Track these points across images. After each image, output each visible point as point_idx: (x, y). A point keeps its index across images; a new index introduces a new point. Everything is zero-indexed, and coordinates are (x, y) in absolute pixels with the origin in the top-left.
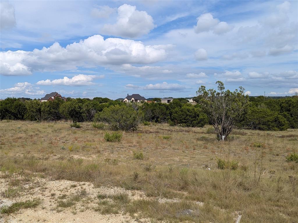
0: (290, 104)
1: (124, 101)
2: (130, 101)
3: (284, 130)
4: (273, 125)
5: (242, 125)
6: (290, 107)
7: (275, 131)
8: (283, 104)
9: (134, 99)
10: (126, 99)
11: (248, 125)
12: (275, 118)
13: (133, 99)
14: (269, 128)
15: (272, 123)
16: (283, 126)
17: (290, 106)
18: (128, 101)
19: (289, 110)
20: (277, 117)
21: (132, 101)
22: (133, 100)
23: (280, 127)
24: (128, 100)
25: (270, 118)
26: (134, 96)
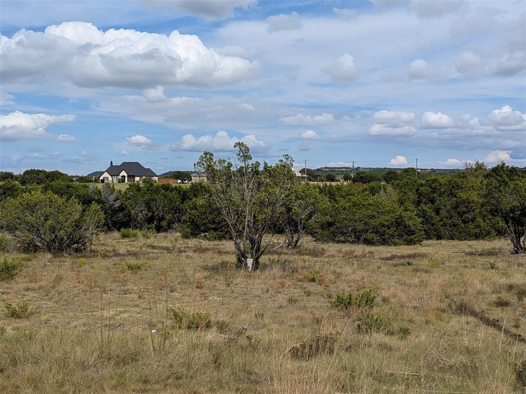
0: (435, 188)
1: (101, 178)
2: (115, 179)
3: (414, 244)
4: (390, 233)
5: (332, 233)
6: (435, 195)
7: (395, 245)
8: (421, 189)
9: (126, 175)
10: (106, 175)
11: (343, 234)
12: (397, 219)
13: (124, 173)
14: (384, 240)
15: (389, 228)
16: (414, 234)
17: (434, 192)
18: (110, 178)
19: (432, 201)
20: (401, 217)
21: (120, 178)
22: (124, 176)
23: (408, 236)
24: (111, 176)
25: (386, 218)
26: (126, 166)
